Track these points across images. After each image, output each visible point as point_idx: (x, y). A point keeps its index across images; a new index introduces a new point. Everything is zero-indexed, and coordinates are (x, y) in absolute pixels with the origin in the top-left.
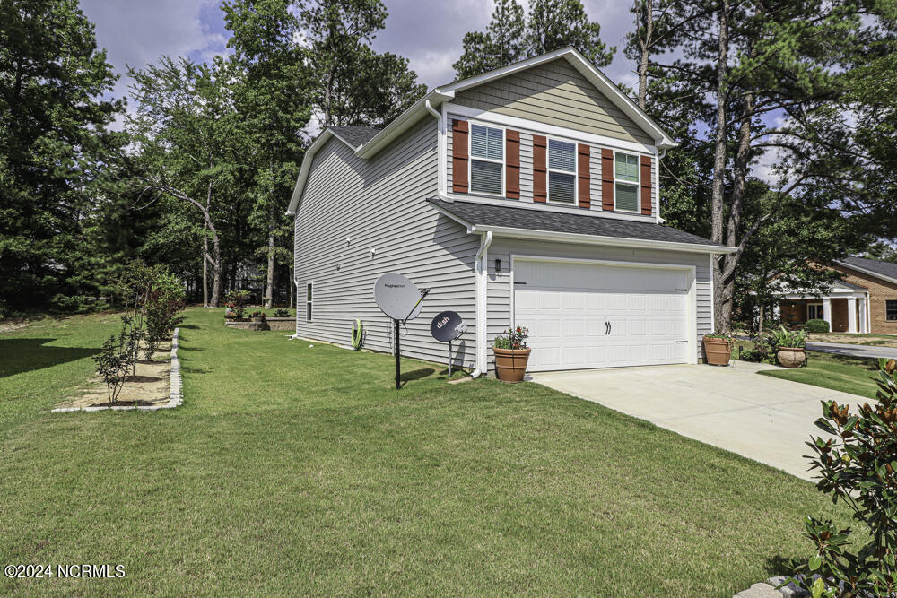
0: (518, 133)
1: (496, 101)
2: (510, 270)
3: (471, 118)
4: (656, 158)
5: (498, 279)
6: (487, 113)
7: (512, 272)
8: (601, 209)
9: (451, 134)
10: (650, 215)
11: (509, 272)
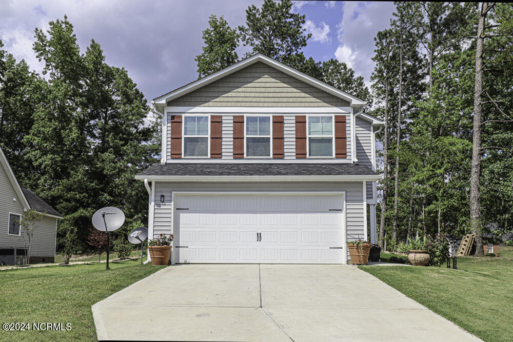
0: (221, 116)
1: (203, 99)
2: (171, 201)
3: (184, 113)
4: (352, 115)
5: (162, 207)
6: (196, 108)
7: (173, 202)
8: (295, 158)
9: (170, 125)
10: (345, 158)
11: (171, 202)
